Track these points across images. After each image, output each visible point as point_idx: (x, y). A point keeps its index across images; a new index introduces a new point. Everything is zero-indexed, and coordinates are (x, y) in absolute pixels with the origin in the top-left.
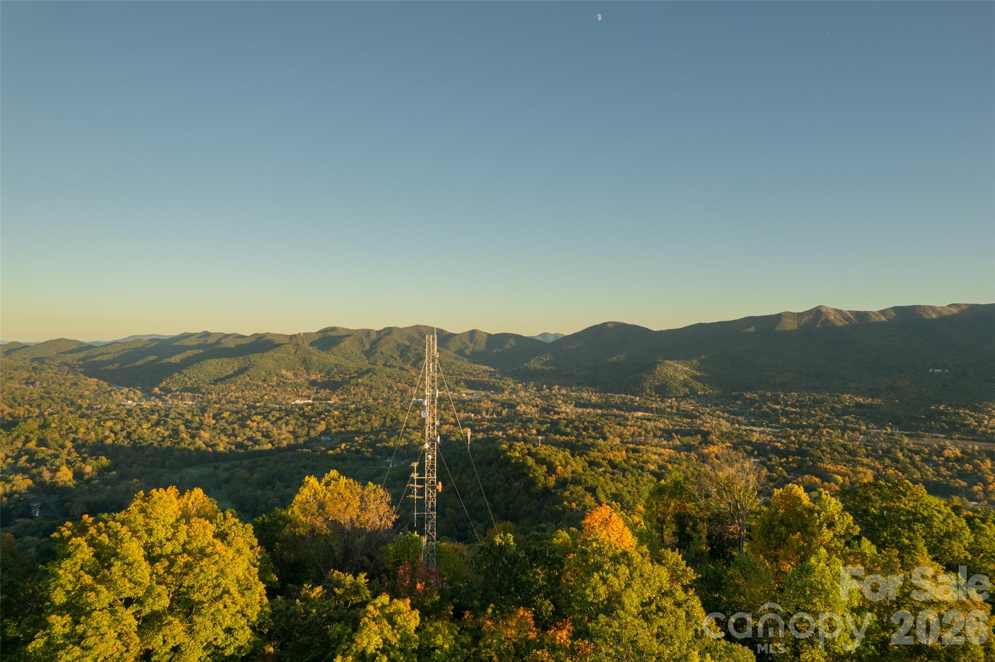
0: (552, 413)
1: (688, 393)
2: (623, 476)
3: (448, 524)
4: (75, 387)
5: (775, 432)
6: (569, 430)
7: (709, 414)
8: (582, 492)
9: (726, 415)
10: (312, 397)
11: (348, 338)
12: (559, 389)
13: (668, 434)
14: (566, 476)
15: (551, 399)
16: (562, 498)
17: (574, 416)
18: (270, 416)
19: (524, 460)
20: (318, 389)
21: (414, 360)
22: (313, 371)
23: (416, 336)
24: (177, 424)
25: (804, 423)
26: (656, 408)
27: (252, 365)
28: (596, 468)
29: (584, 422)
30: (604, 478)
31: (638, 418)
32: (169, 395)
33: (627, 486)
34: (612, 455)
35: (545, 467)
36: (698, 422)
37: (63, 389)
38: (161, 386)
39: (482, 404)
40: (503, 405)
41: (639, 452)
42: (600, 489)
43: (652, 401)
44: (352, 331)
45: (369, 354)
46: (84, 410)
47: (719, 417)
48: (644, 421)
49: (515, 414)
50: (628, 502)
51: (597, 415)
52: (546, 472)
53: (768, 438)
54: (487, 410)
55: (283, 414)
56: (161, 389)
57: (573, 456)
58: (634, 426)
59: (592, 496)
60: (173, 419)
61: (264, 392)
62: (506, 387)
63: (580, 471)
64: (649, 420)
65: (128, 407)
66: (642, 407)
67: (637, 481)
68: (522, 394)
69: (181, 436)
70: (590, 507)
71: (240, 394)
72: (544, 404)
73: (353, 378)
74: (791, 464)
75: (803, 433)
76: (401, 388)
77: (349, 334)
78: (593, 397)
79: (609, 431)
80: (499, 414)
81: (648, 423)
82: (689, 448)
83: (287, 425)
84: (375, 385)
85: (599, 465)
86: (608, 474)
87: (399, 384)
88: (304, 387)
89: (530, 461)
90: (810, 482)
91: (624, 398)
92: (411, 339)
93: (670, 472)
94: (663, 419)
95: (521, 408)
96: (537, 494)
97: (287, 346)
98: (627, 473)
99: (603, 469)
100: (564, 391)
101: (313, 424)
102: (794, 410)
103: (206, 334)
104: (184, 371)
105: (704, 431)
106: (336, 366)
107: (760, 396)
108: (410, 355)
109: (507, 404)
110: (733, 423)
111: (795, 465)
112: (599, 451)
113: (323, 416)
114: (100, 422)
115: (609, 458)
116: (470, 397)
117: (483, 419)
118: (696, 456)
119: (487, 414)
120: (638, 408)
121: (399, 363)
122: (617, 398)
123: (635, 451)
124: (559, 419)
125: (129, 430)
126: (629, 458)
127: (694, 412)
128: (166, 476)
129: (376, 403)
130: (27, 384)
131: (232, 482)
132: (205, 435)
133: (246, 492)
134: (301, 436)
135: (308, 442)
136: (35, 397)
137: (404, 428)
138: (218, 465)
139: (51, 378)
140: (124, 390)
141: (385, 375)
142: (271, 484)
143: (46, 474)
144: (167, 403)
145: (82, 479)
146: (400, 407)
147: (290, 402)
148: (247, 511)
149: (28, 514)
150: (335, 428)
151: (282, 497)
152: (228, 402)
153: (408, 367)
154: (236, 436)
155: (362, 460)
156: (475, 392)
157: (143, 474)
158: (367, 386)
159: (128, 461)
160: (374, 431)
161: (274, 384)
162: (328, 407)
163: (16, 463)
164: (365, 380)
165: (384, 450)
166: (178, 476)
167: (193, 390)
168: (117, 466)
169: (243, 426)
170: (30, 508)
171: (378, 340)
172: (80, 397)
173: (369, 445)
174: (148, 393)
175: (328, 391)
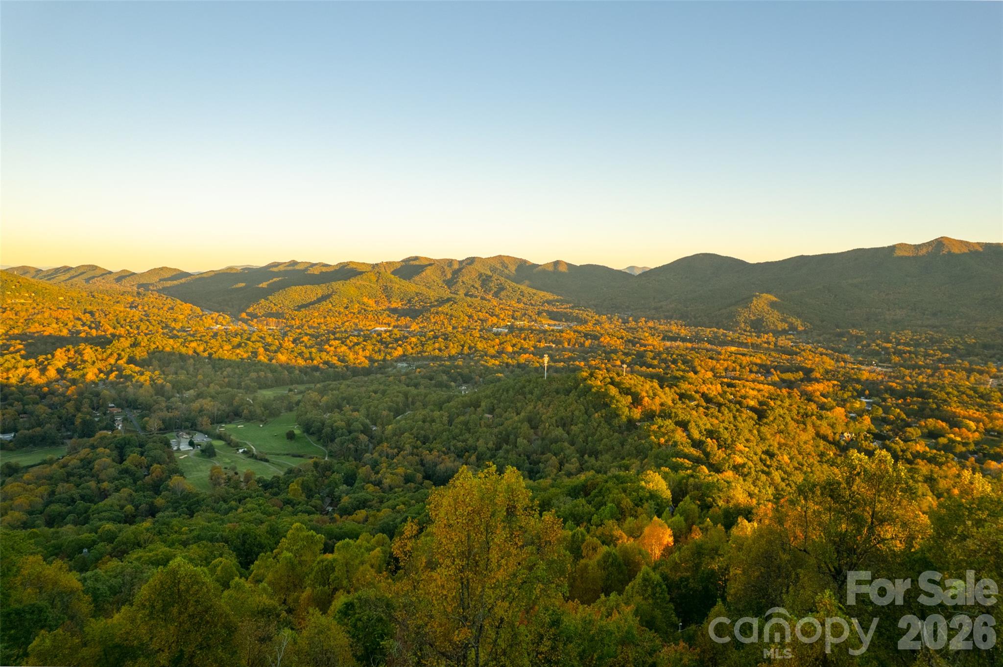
0: (638, 345)
1: (787, 328)
2: (719, 411)
3: (520, 456)
4: (171, 311)
5: (887, 372)
6: (656, 362)
7: (810, 350)
8: (672, 426)
9: (830, 352)
10: (392, 324)
11: (429, 267)
12: (646, 322)
13: (765, 370)
14: (654, 408)
15: (637, 332)
16: (649, 431)
17: (661, 349)
18: (348, 341)
19: (606, 390)
20: (398, 316)
21: (496, 290)
22: (394, 299)
23: (499, 266)
24: (257, 347)
25: (920, 363)
26: (752, 344)
27: (334, 292)
28: (687, 401)
29: (672, 355)
30: (697, 412)
31: (731, 353)
32: (255, 320)
33: (723, 422)
34: (705, 389)
35: (629, 398)
36: (799, 359)
37: (161, 312)
38: (248, 311)
39: (564, 334)
40: (586, 336)
41: (735, 387)
42: (693, 424)
43: (747, 336)
44: (434, 260)
45: (450, 283)
46: (175, 332)
47: (821, 354)
48: (738, 356)
49: (599, 345)
50: (726, 440)
51: (687, 349)
52: (631, 403)
53: (880, 378)
54: (569, 341)
55: (361, 340)
56: (248, 314)
57: (662, 387)
58: (727, 360)
59: (684, 432)
60: (253, 342)
61: (346, 319)
62: (590, 318)
63: (670, 403)
64: (743, 355)
65: (215, 330)
66: (736, 342)
67: (735, 417)
68: (607, 326)
69: (259, 358)
70: (682, 444)
71: (322, 321)
72: (630, 336)
73: (434, 306)
74: (911, 406)
75: (919, 374)
76: (481, 317)
77: (431, 263)
78: (683, 331)
79: (701, 365)
80: (582, 345)
81: (744, 358)
82: (790, 385)
83: (364, 350)
84: (454, 313)
85: (691, 398)
86: (701, 408)
87: (480, 313)
88: (384, 315)
89: (613, 391)
90: (935, 427)
91: (716, 332)
92: (494, 270)
93: (773, 409)
94: (759, 355)
95: (606, 340)
96: (620, 427)
97: (369, 274)
98: (723, 408)
99: (696, 403)
100: (651, 324)
101: (389, 350)
102: (908, 349)
103: (294, 263)
104: (270, 297)
105: (806, 368)
106: (417, 294)
107: (868, 334)
108: (492, 285)
109: (591, 335)
110: (837, 361)
111: (916, 407)
112: (690, 383)
113: (400, 342)
114: (185, 342)
115: (702, 391)
116: (551, 328)
117: (564, 349)
118: (799, 394)
119: (569, 345)
120: (732, 343)
121: (481, 292)
122: (708, 332)
123: (729, 385)
124: (645, 351)
125: (210, 351)
126: (725, 392)
127: (794, 348)
128: (240, 396)
129: (455, 331)
130: (131, 307)
131: (301, 404)
132: (282, 358)
133: (312, 414)
134: (377, 361)
135: (383, 367)
136: (136, 319)
137: (482, 356)
138: (292, 387)
139: (152, 302)
140: (215, 315)
141: (466, 304)
142: (339, 407)
143: (131, 390)
144: (252, 326)
145: (163, 396)
146: (478, 335)
147: (370, 328)
148: (313, 434)
149: (112, 428)
150: (412, 354)
151: (349, 421)
152: (310, 327)
153: (490, 297)
154: (312, 360)
155: (435, 386)
156: (557, 323)
157: (218, 393)
158: (447, 314)
159: (206, 380)
160: (451, 358)
161: (356, 311)
162: (406, 334)
163: (107, 378)
164: (445, 308)
165: (459, 377)
166: (252, 396)
167: (278, 315)
168: (195, 384)
169: (321, 350)
170: (114, 421)
171: (460, 270)
172: (175, 320)
173: (444, 372)
174: (236, 318)
175: (408, 318)
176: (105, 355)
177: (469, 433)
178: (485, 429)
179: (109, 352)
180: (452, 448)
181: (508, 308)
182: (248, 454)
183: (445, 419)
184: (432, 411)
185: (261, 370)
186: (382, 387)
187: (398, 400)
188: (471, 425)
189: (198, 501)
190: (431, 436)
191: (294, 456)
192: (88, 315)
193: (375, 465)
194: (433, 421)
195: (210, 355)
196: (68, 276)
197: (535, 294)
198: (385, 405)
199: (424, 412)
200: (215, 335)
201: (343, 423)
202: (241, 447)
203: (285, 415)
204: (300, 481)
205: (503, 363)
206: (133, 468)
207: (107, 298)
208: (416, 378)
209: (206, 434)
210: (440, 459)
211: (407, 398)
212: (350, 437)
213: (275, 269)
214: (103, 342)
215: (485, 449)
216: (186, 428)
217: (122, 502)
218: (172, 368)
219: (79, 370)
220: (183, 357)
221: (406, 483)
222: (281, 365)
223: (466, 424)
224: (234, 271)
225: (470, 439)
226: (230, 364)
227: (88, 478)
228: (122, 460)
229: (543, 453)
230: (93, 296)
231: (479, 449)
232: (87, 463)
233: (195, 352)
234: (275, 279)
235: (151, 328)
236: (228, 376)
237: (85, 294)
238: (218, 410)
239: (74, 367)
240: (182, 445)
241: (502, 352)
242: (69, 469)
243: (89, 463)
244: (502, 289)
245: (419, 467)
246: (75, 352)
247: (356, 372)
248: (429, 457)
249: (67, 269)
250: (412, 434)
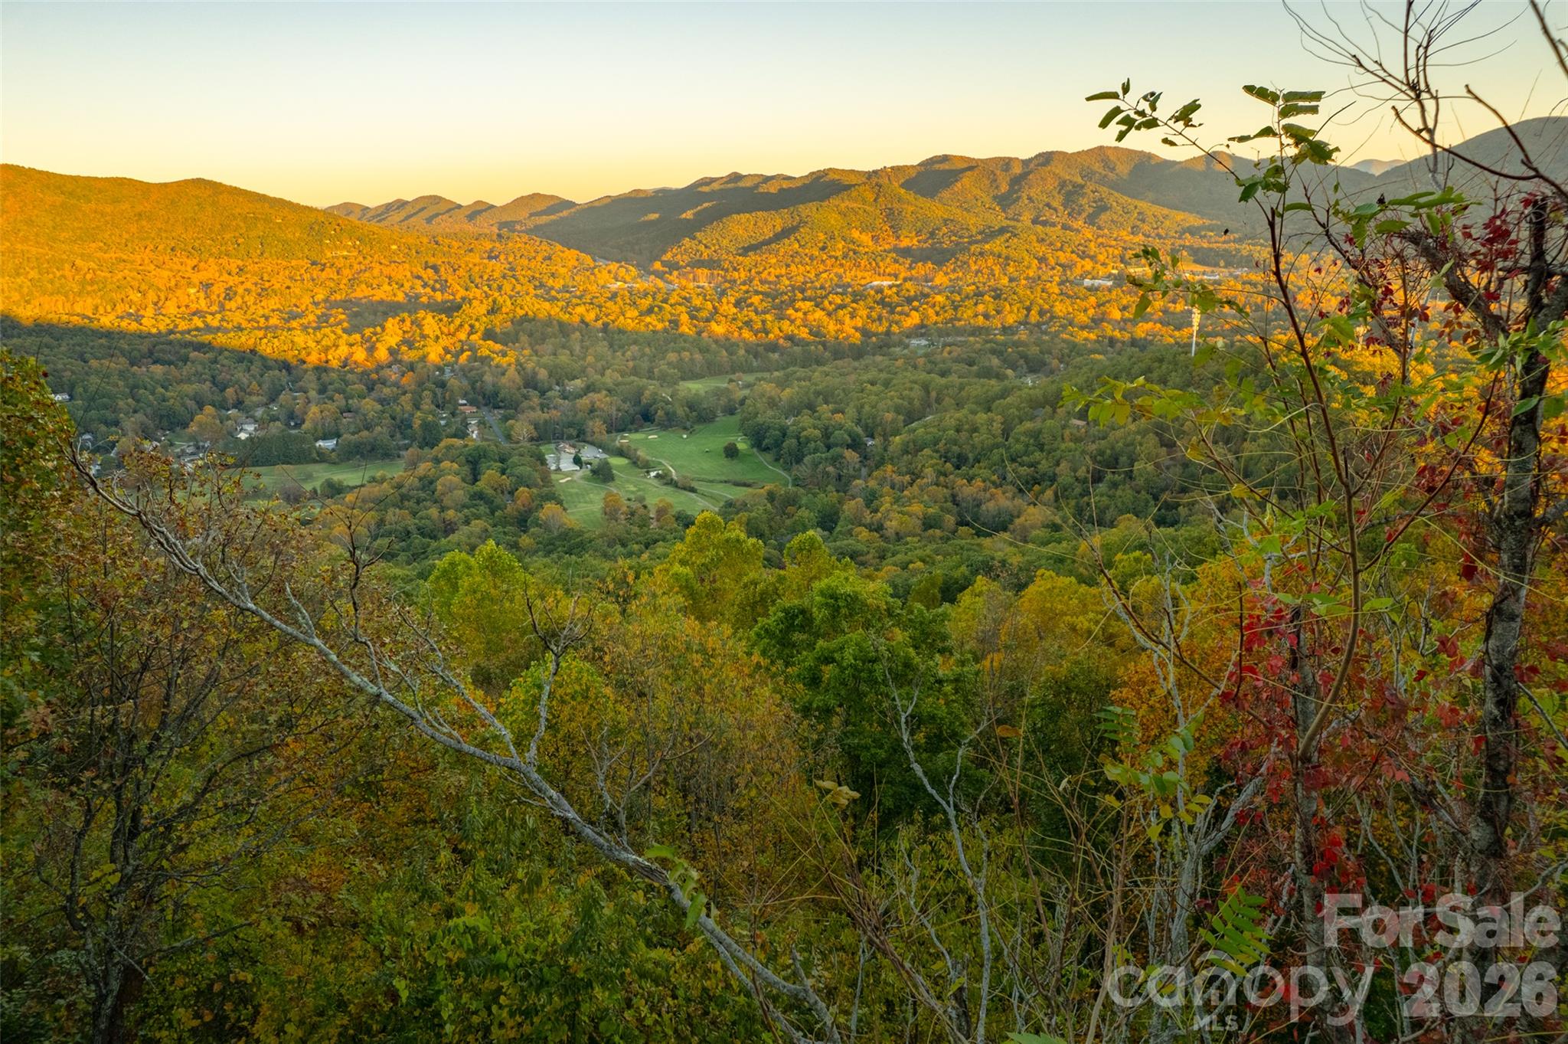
4: (548, 262)
10: (902, 276)
11: (968, 173)
18: (826, 302)
20: (913, 262)
21: (1091, 210)
22: (905, 232)
23: (1097, 167)
24: (678, 312)
27: (802, 223)
32: (675, 273)
37: (532, 265)
38: (664, 258)
39: (1223, 289)
40: (1267, 291)
44: (977, 160)
45: (1005, 201)
46: (553, 293)
55: (848, 300)
56: (664, 263)
60: (671, 305)
61: (822, 268)
65: (613, 289)
69: (681, 330)
71: (783, 271)
73: (977, 242)
76: (1063, 260)
77: (972, 166)
83: (853, 316)
84: (1013, 254)
87: (1060, 253)
88: (888, 260)
92: (1088, 174)
97: (862, 188)
101: (897, 317)
103: (736, 177)
104: (698, 234)
106: (946, 222)
108: (1083, 201)
113: (916, 303)
114: (567, 307)
116: (1198, 278)
121: (1062, 217)
125: (605, 319)
128: (651, 387)
129: (1014, 284)
130: (490, 258)
131: (748, 402)
132: (718, 329)
133: (767, 416)
134: (875, 334)
135: (885, 344)
136: (496, 275)
137: (1064, 327)
138: (733, 377)
139: (519, 249)
140: (614, 266)
141: (1034, 238)
142: (812, 407)
143: (488, 378)
144: (670, 283)
145: (535, 389)
146: (1057, 291)
147: (863, 282)
148: (767, 449)
149: (462, 434)
150: (936, 323)
151: (827, 429)
152: (762, 282)
153: (1079, 224)
154: (767, 333)
155: (979, 375)
156: (1208, 269)
157: (617, 385)
158: (999, 256)
159: (599, 365)
160: (1005, 330)
161: (839, 254)
162: (926, 290)
163: (456, 362)
164: (997, 245)
165: (1022, 362)
166: (670, 391)
167: (712, 264)
168: (583, 370)
169: (780, 318)
170: (467, 425)
171: (1024, 176)
172: (553, 275)
173: (993, 352)
174: (645, 270)
175: (930, 265)
176: (452, 327)
177: (1042, 450)
178: (1072, 445)
179: (458, 322)
180: (1010, 477)
181: (1114, 243)
182: (665, 479)
183: (997, 427)
184: (974, 413)
185: (684, 349)
186: (883, 375)
187: (913, 394)
188: (1045, 438)
189: (582, 542)
190: (970, 456)
191: (737, 484)
192: (430, 271)
193: (871, 500)
194: (975, 430)
195: (606, 325)
196: (403, 214)
197: (1165, 217)
198: (889, 402)
199: (958, 415)
200: (614, 296)
201: (817, 432)
202: (654, 468)
203: (722, 419)
204: (744, 519)
205: (1104, 337)
206: (490, 492)
207: (456, 244)
208: (944, 362)
209: (599, 447)
210: (988, 495)
211: (928, 392)
212: (829, 455)
213: (706, 189)
214: (450, 309)
215: (1071, 480)
216: (570, 437)
217: (473, 540)
218: (548, 347)
219: (418, 349)
220: (564, 329)
221: (925, 530)
222: (716, 342)
223: (1036, 435)
224: (642, 195)
225: (1044, 462)
226: (635, 339)
227: (428, 504)
228: (475, 480)
229: (1184, 490)
230: (437, 243)
231: (1060, 480)
232: (428, 483)
233: (583, 321)
234: (706, 205)
235: (518, 287)
236: (634, 359)
237: (425, 240)
238: (618, 410)
239: (410, 344)
240: (563, 462)
241: (1102, 320)
242: (404, 490)
243: (431, 483)
244: (1103, 208)
245: (949, 504)
246: (412, 323)
247: (839, 351)
248: (968, 491)
249: (401, 204)
250: (937, 451)
